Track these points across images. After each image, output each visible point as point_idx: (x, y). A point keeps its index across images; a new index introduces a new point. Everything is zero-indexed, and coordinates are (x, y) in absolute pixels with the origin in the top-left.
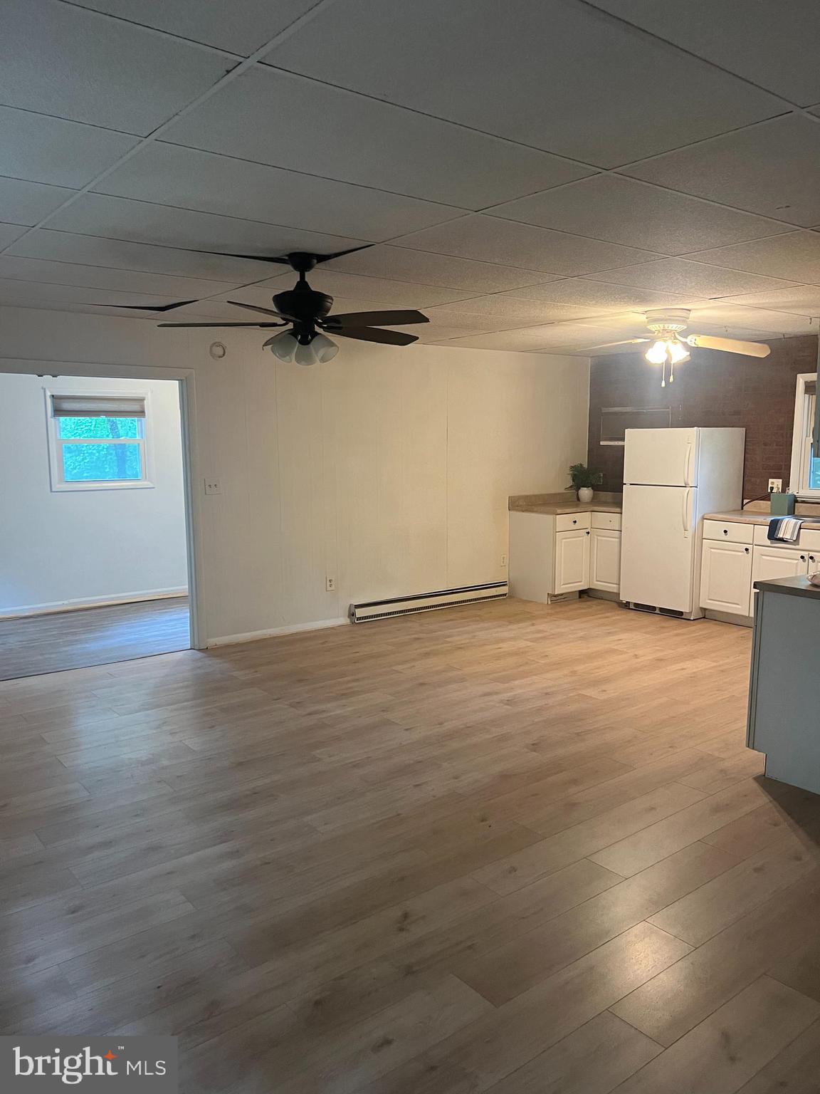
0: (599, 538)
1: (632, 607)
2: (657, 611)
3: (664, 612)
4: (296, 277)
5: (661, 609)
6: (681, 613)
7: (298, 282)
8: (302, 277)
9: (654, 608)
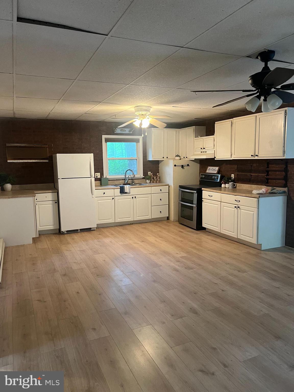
0: (39, 206)
1: (65, 233)
2: (79, 231)
3: (83, 230)
4: (262, 65)
5: (81, 230)
6: (91, 228)
7: (263, 68)
8: (266, 64)
9: (77, 230)
